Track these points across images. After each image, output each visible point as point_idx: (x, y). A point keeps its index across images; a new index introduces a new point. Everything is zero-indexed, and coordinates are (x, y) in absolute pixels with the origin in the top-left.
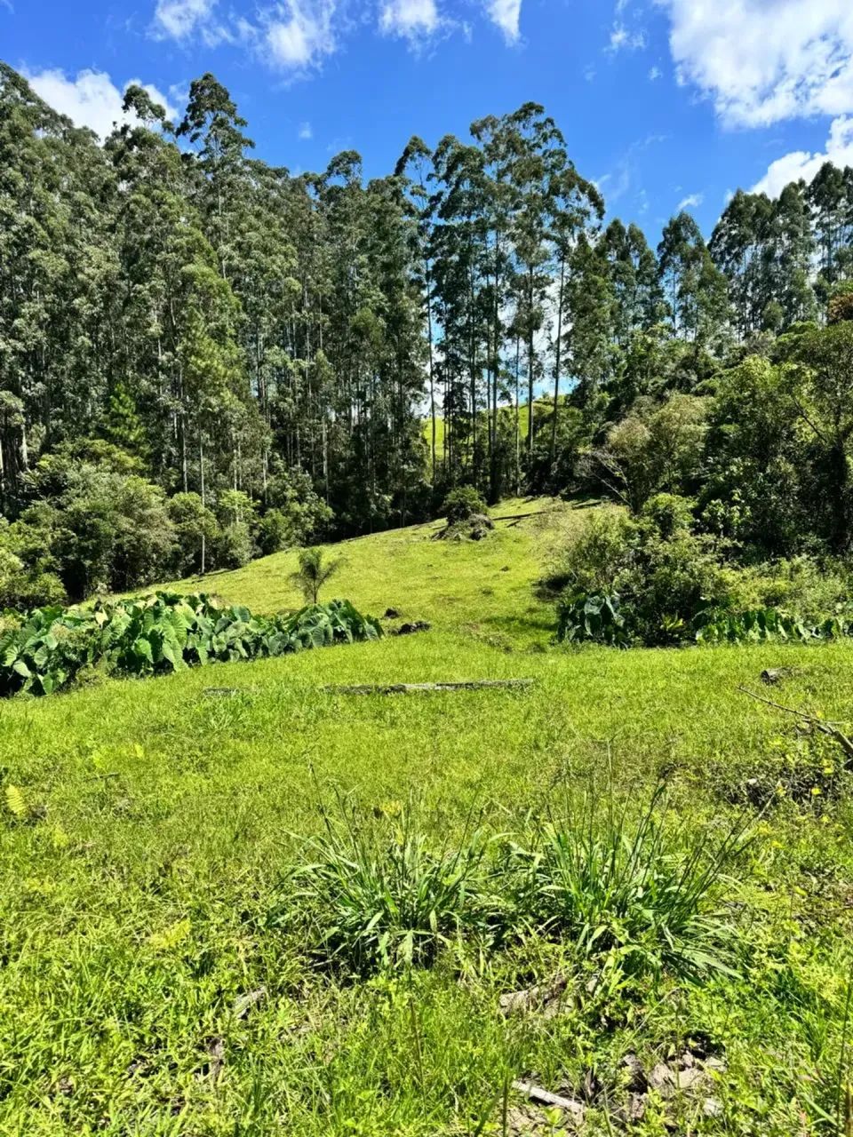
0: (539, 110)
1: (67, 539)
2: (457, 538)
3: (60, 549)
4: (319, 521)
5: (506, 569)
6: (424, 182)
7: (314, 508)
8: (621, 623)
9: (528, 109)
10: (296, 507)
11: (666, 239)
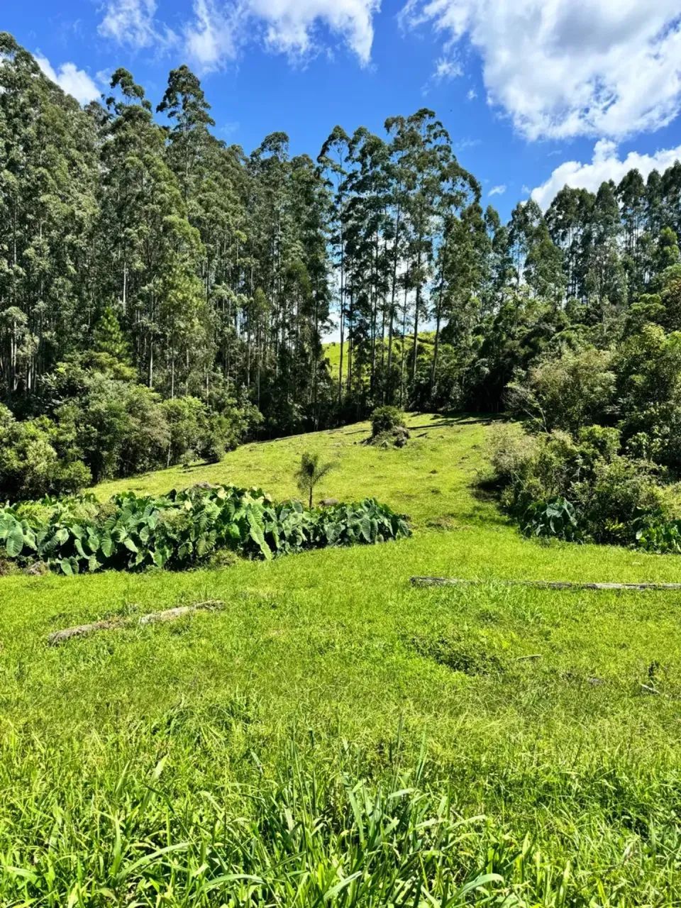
0: (432, 115)
1: (89, 434)
2: (386, 446)
3: (82, 441)
4: (252, 424)
5: (434, 472)
6: (342, 163)
7: (249, 413)
8: (575, 524)
9: (422, 114)
10: (235, 411)
11: (514, 219)
